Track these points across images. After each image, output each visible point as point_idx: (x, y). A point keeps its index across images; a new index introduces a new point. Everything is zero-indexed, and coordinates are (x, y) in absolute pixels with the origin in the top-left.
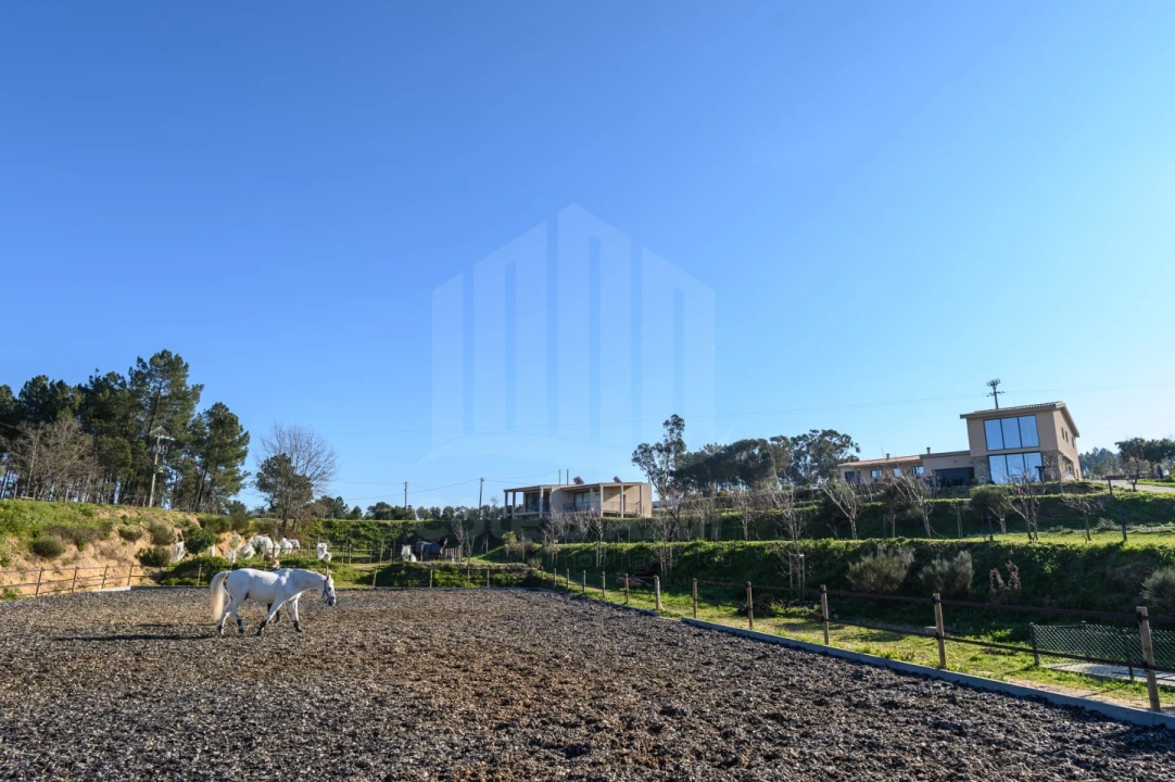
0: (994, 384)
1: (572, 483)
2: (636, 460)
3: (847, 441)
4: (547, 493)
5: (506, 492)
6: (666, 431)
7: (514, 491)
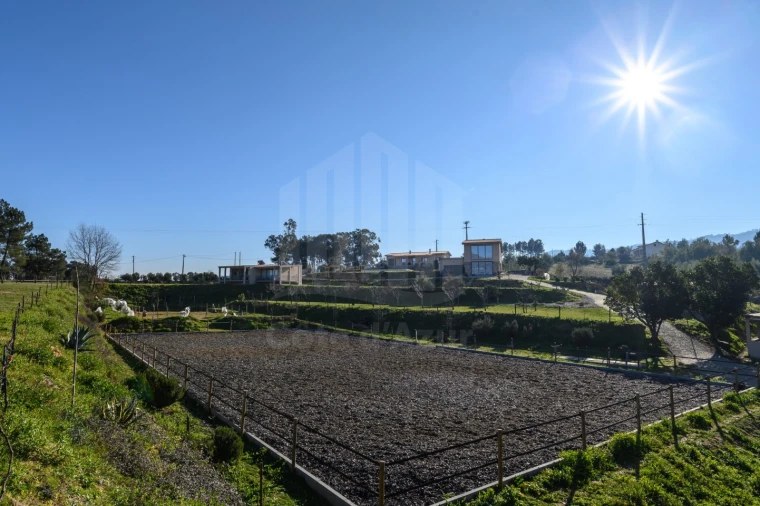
0: (466, 223)
1: (256, 264)
2: (267, 245)
3: (373, 236)
4: (248, 269)
5: (220, 268)
6: (285, 228)
7: (226, 268)
